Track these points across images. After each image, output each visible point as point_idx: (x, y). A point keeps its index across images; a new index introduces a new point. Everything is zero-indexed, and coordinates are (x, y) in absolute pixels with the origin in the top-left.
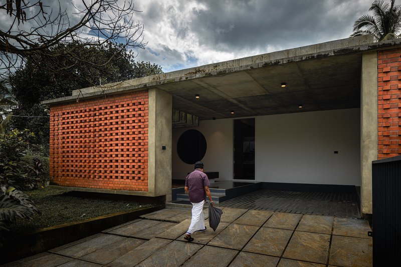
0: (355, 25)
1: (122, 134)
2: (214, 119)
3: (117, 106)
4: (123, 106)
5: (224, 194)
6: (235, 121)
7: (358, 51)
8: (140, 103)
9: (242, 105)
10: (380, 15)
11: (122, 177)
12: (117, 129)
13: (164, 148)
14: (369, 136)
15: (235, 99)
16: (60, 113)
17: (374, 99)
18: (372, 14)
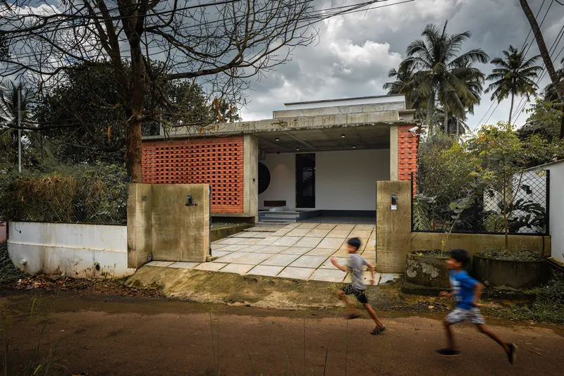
0: (408, 50)
1: (219, 168)
2: (278, 153)
3: (214, 146)
4: (219, 146)
5: (298, 216)
6: (297, 155)
7: (387, 124)
8: (236, 145)
9: (308, 145)
10: (432, 41)
11: (219, 203)
12: (214, 164)
13: (254, 180)
14: (393, 174)
15: (305, 141)
16: (153, 148)
17: (397, 153)
18: (425, 39)
